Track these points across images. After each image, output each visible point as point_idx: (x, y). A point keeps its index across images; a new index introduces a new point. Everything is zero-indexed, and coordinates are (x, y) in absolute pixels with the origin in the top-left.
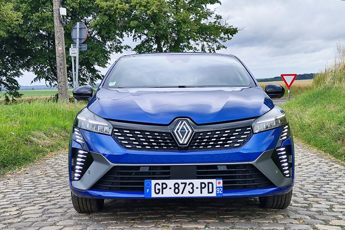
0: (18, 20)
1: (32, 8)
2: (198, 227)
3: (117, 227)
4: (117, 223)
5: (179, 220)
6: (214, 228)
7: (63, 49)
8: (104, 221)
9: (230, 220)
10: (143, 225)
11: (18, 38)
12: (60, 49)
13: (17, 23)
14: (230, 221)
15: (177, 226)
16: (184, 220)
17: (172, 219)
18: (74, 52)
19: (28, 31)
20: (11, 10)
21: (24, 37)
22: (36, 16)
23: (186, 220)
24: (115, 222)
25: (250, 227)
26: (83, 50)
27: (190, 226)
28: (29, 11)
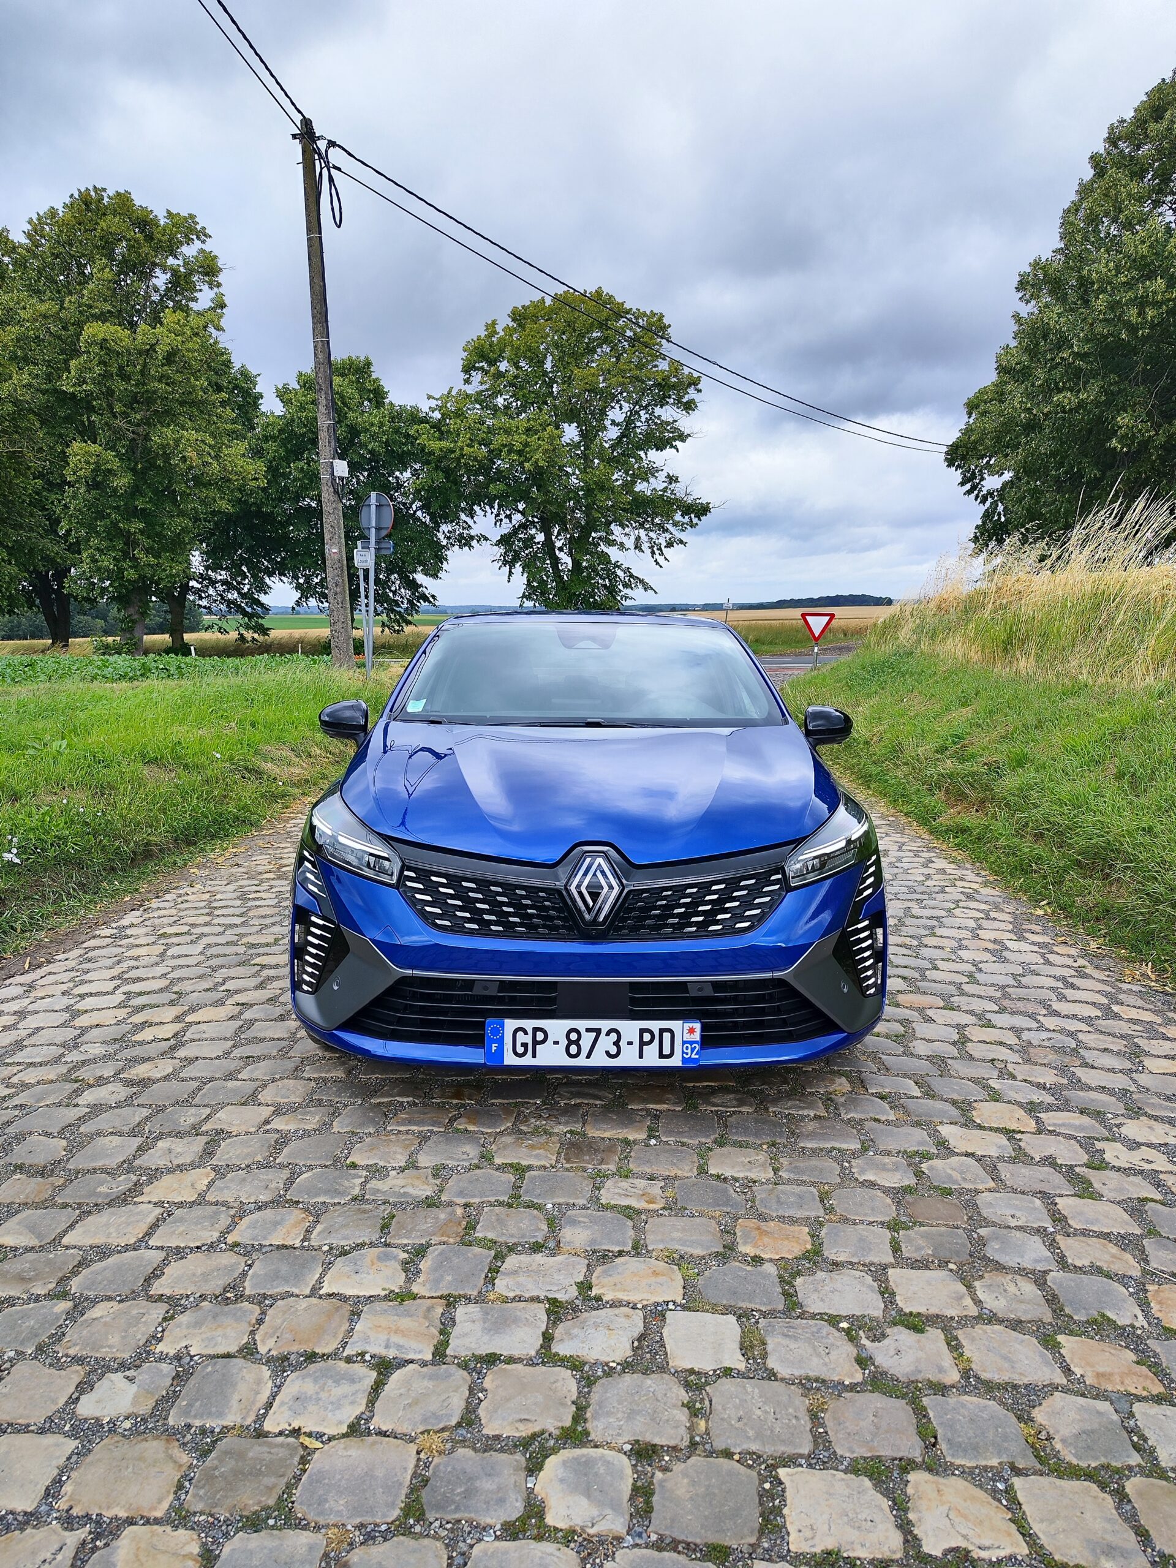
0: (256, 479)
1: (287, 451)
2: (631, 1138)
3: (413, 1128)
4: (415, 1105)
5: (578, 1101)
6: (671, 1139)
7: (340, 551)
8: (382, 1096)
9: (714, 1105)
10: (483, 1125)
11: (259, 514)
12: (334, 550)
13: (253, 484)
14: (713, 1109)
15: (571, 1132)
16: (591, 1101)
17: (561, 1096)
18: (365, 558)
19: (280, 500)
20: (243, 455)
21: (272, 512)
22: (297, 468)
23: (598, 1102)
24: (410, 1099)
25: (769, 1139)
26: (384, 552)
27: (607, 1135)
28: (281, 458)
